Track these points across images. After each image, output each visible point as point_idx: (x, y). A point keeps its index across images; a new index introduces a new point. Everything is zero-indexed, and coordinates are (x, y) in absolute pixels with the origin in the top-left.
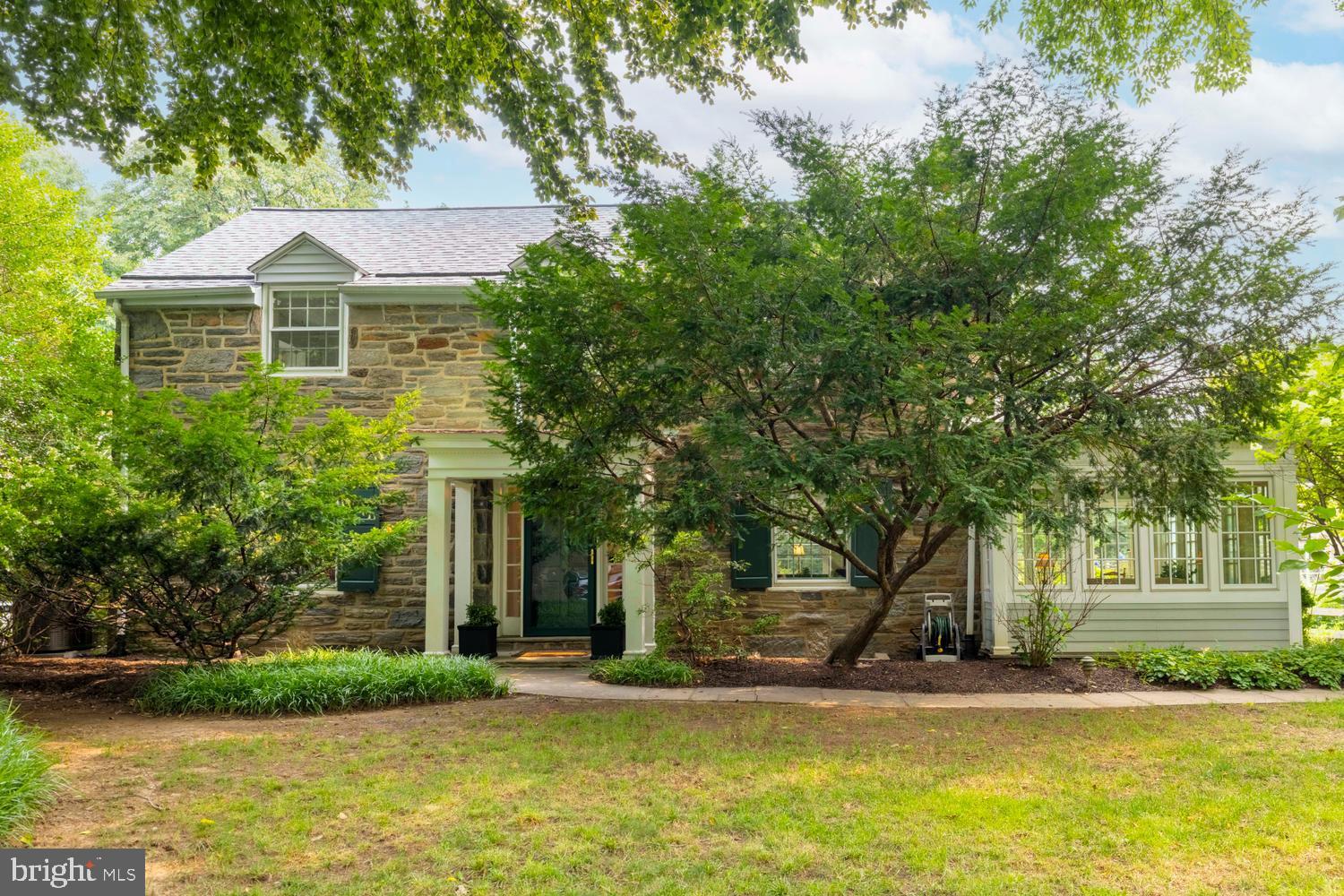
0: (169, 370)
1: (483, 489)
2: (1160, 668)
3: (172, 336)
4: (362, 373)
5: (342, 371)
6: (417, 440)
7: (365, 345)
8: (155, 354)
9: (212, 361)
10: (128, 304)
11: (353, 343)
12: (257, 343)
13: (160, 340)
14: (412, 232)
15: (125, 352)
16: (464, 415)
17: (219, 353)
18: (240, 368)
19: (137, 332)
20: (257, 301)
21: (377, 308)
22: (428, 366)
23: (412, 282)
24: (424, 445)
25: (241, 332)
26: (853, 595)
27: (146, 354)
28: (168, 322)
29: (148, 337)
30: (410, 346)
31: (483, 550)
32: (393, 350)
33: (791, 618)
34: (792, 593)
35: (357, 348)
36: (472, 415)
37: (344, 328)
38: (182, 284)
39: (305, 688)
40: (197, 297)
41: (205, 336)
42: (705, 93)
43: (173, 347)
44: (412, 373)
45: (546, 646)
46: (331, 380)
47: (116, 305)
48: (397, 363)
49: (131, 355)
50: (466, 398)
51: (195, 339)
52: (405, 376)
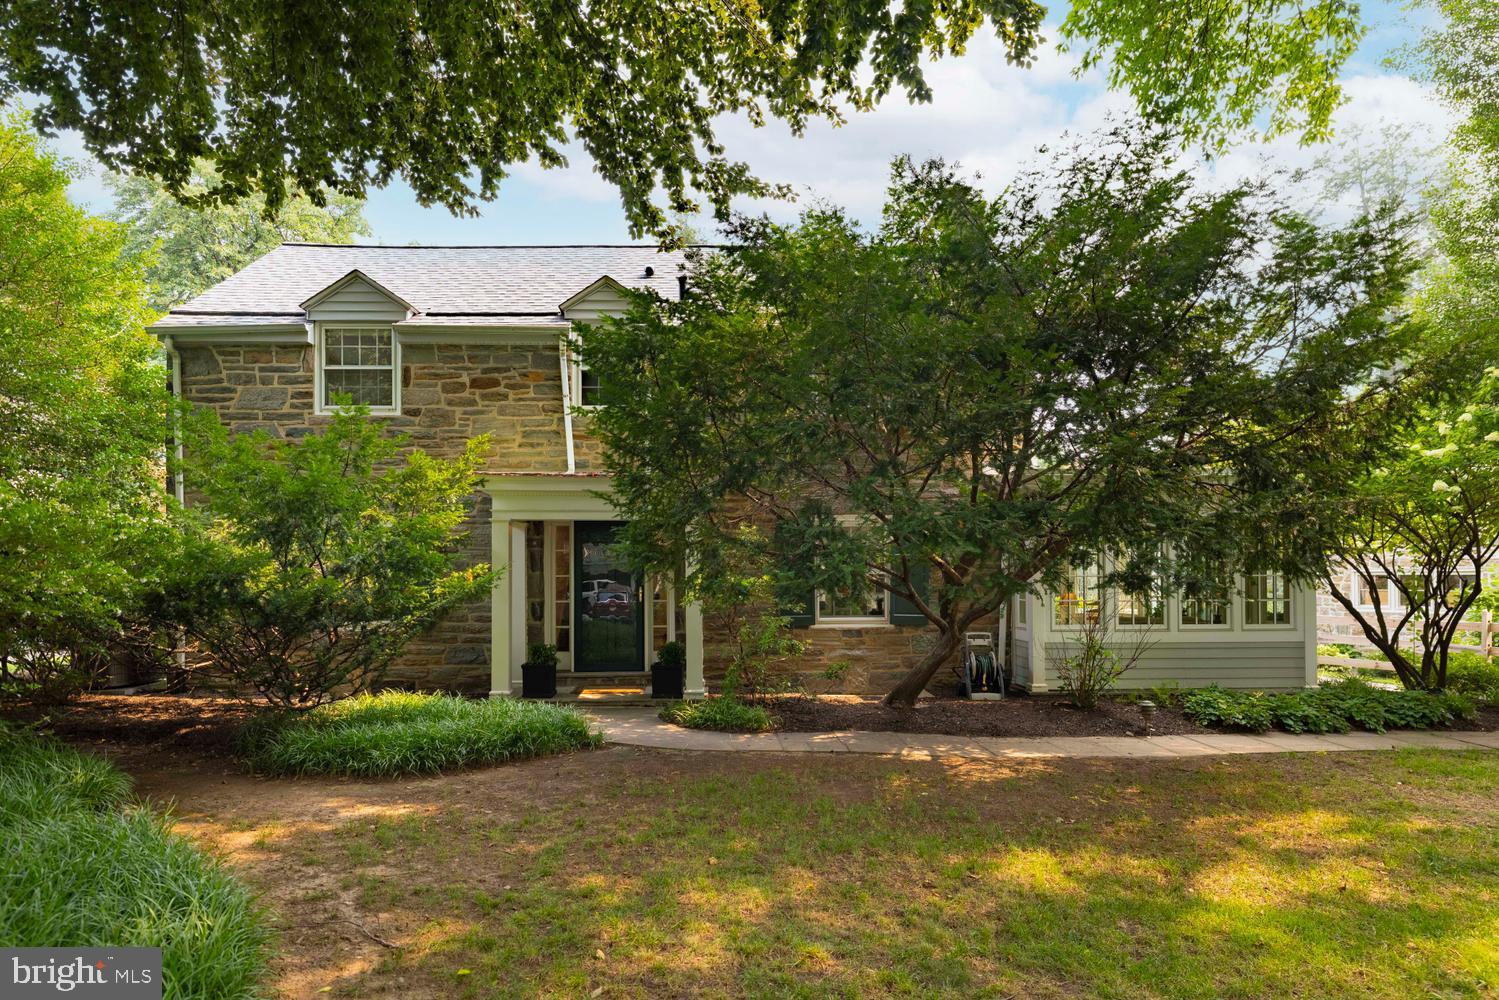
0: (222, 408)
1: (535, 529)
2: (1211, 710)
3: (225, 372)
4: (416, 413)
5: (396, 410)
6: (482, 482)
7: (418, 385)
8: (209, 391)
9: (265, 399)
10: (180, 340)
11: (406, 381)
12: (310, 381)
13: (213, 377)
14: (448, 270)
15: (177, 388)
16: (518, 454)
17: (272, 390)
18: (293, 406)
19: (189, 367)
20: (310, 339)
21: (429, 348)
22: (481, 405)
23: (464, 322)
24: (489, 487)
25: (293, 370)
26: (891, 632)
27: (198, 391)
28: (220, 359)
29: (200, 374)
30: (463, 385)
31: (534, 589)
32: (445, 389)
33: (833, 654)
34: (834, 630)
35: (411, 387)
36: (525, 454)
37: (396, 367)
38: (233, 321)
39: (422, 749)
40: (249, 334)
41: (257, 374)
42: (797, 127)
43: (225, 384)
44: (465, 413)
45: (599, 681)
46: (384, 419)
47: (168, 342)
48: (450, 403)
49: (184, 391)
50: (519, 439)
51: (248, 376)
52: (458, 415)
